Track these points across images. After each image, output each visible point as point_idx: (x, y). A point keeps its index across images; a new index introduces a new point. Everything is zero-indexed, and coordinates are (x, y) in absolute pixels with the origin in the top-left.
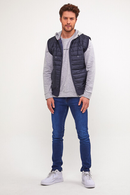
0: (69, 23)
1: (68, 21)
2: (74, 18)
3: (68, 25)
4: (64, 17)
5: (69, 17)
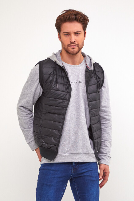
4: (64, 33)
5: (72, 32)
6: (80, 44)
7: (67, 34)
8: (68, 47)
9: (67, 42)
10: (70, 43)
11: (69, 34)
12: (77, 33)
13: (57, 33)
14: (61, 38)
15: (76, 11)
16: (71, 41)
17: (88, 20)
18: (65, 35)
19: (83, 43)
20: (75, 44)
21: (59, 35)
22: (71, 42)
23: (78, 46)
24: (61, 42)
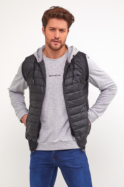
0: (58, 36)
1: (56, 33)
2: (65, 29)
3: (56, 40)
4: (50, 27)
5: (57, 28)
6: (62, 41)
7: (52, 29)
8: (51, 42)
10: (54, 38)
11: (54, 30)
12: (62, 30)
13: (42, 26)
14: (46, 32)
15: (64, 9)
16: (55, 36)
17: (73, 20)
18: (50, 30)
20: (59, 40)
21: (44, 29)
23: (61, 43)
24: (44, 36)
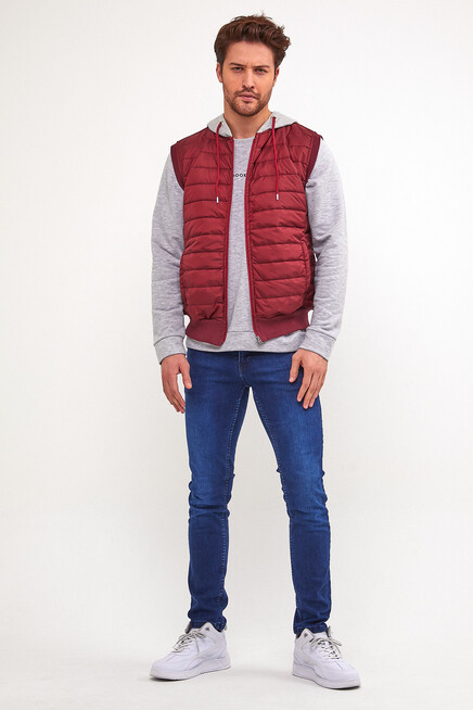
0: (250, 83)
1: (247, 77)
2: (268, 67)
3: (246, 93)
4: (232, 64)
5: (249, 65)
6: (263, 95)
7: (238, 68)
8: (236, 97)
9: (236, 86)
11: (242, 69)
12: (261, 70)
16: (244, 84)
18: (233, 69)
19: (270, 93)
20: (253, 92)
21: (219, 69)
22: (244, 87)
23: (258, 99)
